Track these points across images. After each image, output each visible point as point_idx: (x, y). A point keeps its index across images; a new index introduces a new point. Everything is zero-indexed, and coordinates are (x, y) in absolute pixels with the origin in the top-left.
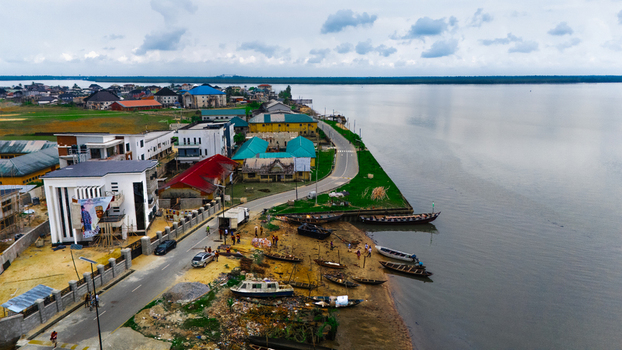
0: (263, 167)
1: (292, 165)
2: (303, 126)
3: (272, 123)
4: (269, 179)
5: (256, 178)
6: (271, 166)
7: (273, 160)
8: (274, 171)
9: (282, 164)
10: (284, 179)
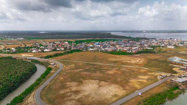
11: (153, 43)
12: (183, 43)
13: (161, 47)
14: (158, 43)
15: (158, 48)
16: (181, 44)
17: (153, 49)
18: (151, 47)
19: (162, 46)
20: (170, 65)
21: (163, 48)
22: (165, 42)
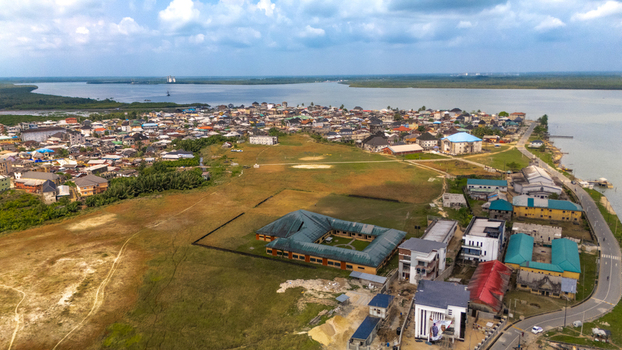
0: (535, 281)
1: (560, 284)
2: (566, 213)
3: (535, 208)
4: (538, 293)
5: (528, 288)
6: (541, 283)
7: (543, 276)
8: (544, 287)
9: (551, 283)
10: (551, 295)
11: (196, 124)
12: (296, 121)
13: (227, 144)
14: (214, 123)
15: (214, 148)
16: (292, 121)
17: (191, 156)
18: (187, 148)
19: (231, 140)
20: (283, 288)
21: (236, 147)
22: (237, 119)
